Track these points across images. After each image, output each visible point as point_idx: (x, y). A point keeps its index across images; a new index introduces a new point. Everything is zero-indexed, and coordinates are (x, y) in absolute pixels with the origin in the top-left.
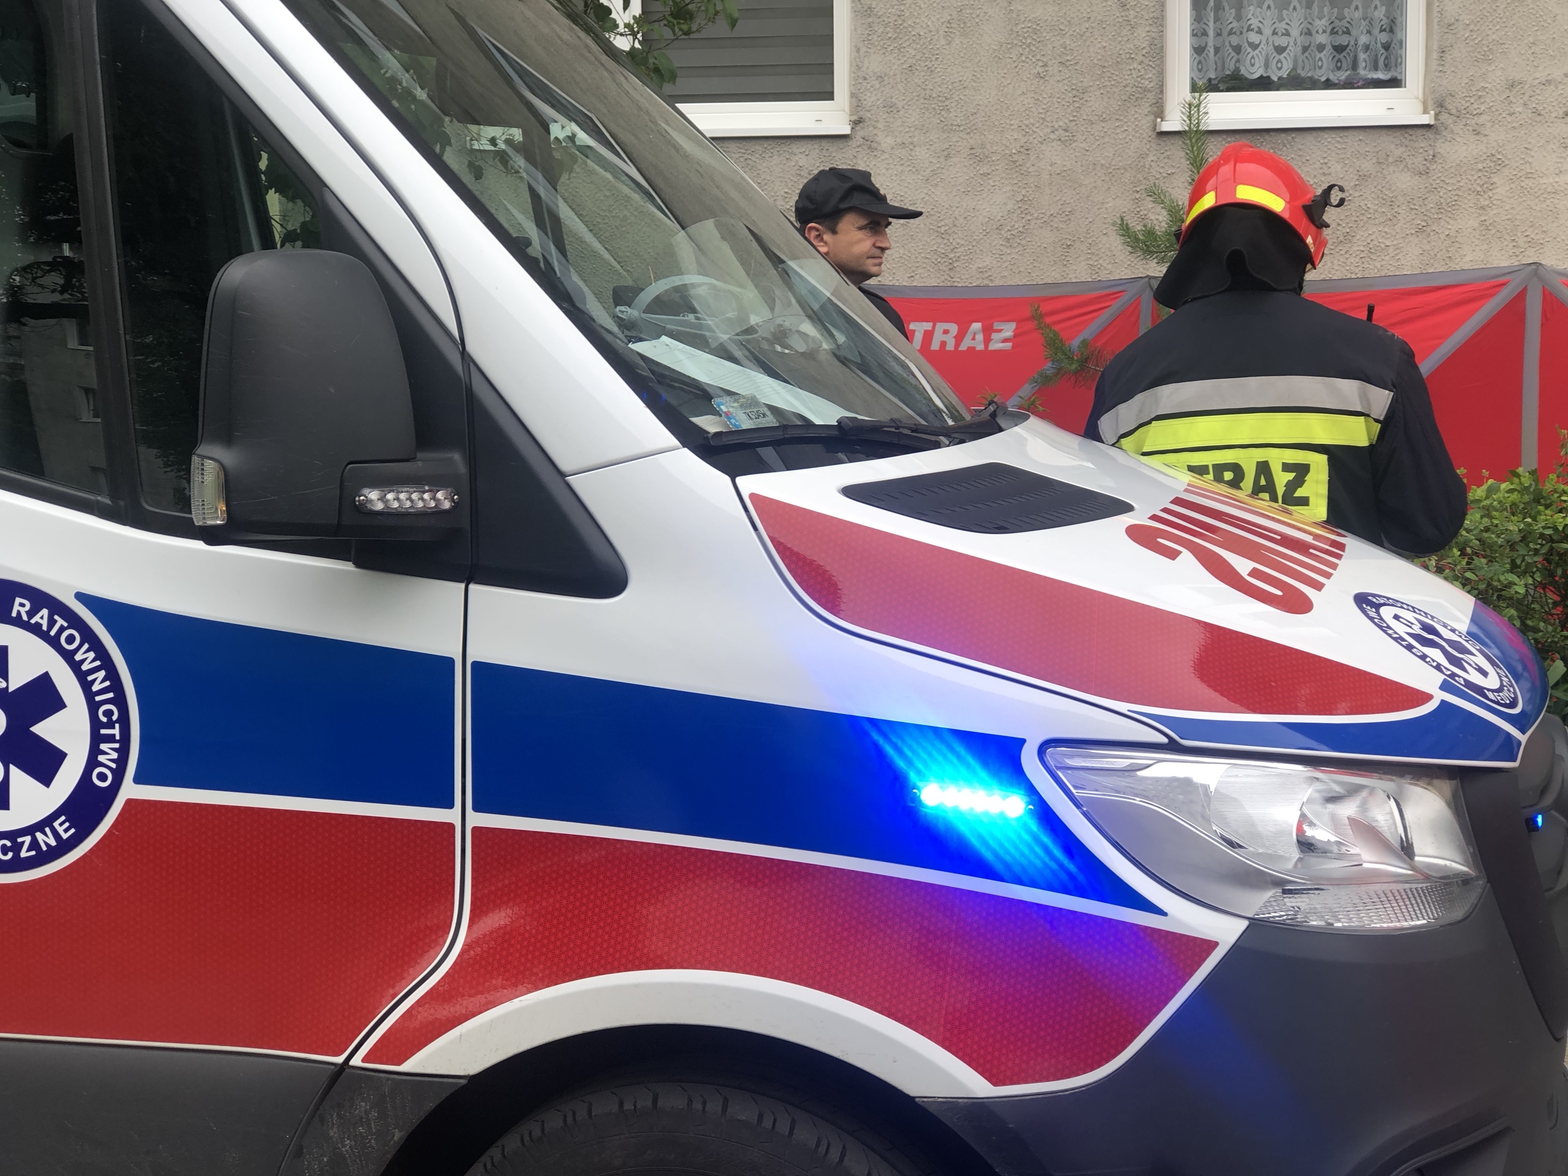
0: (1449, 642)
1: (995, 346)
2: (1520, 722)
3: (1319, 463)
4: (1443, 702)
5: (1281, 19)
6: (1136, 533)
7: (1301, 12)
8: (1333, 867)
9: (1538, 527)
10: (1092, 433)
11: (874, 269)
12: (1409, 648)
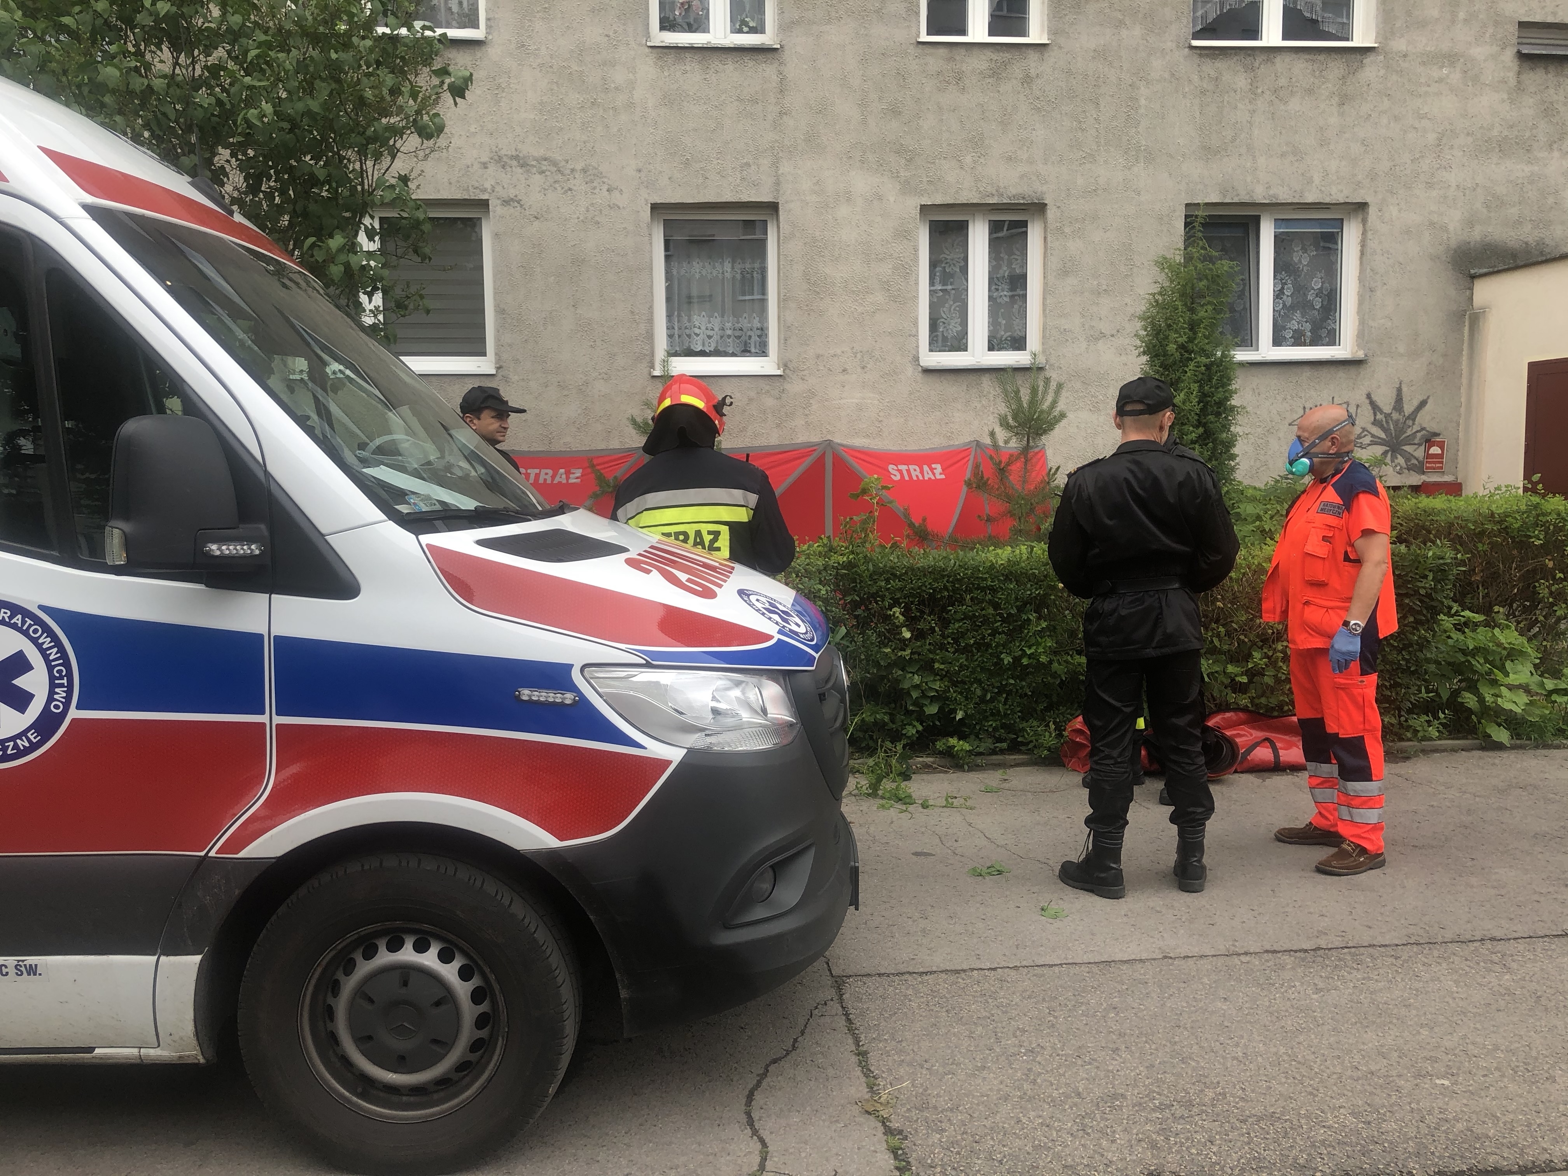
0: (782, 611)
1: (571, 481)
2: (816, 648)
3: (725, 530)
4: (779, 639)
5: (710, 322)
6: (630, 562)
7: (719, 319)
8: (729, 721)
9: (831, 563)
10: (614, 517)
11: (501, 438)
12: (763, 614)
